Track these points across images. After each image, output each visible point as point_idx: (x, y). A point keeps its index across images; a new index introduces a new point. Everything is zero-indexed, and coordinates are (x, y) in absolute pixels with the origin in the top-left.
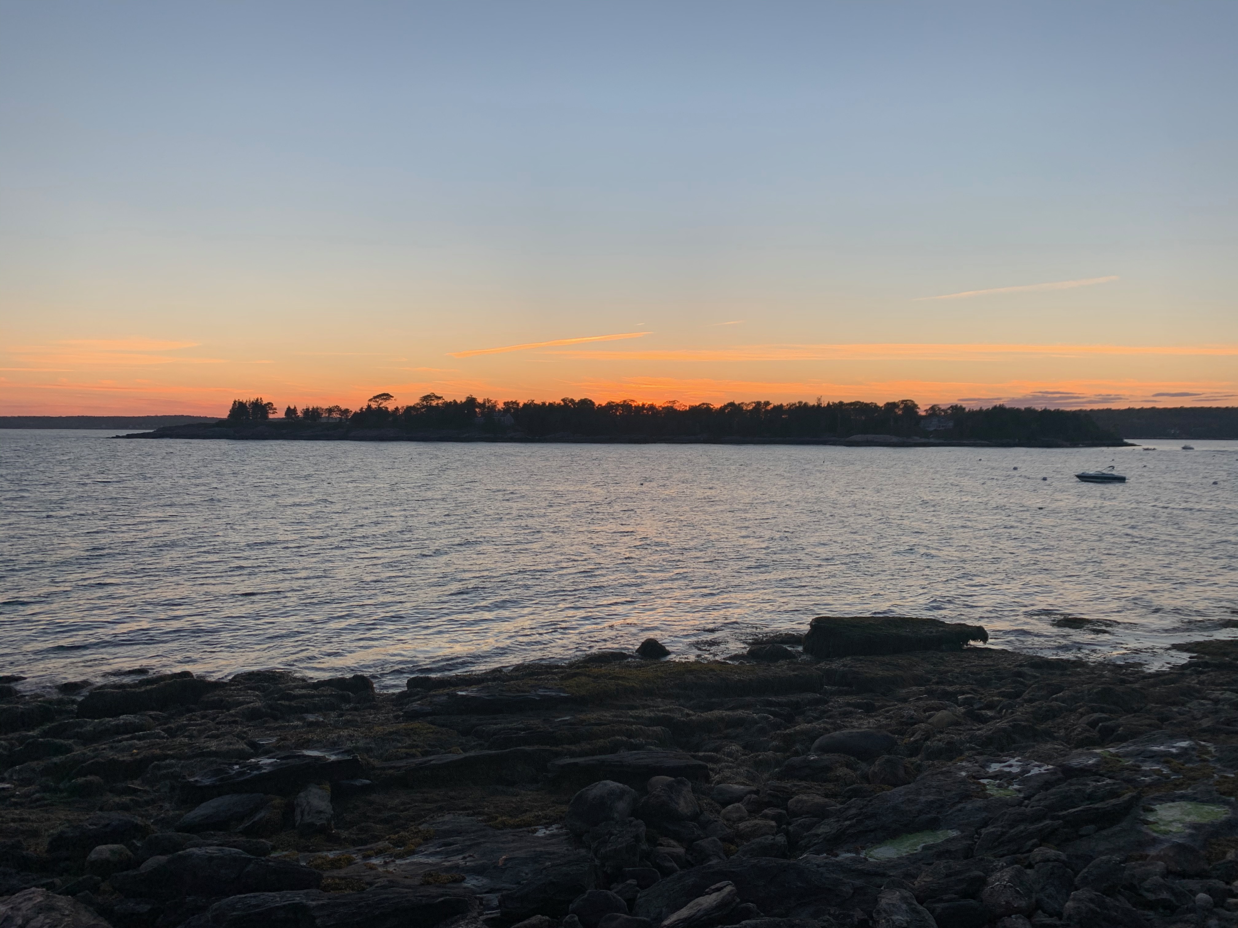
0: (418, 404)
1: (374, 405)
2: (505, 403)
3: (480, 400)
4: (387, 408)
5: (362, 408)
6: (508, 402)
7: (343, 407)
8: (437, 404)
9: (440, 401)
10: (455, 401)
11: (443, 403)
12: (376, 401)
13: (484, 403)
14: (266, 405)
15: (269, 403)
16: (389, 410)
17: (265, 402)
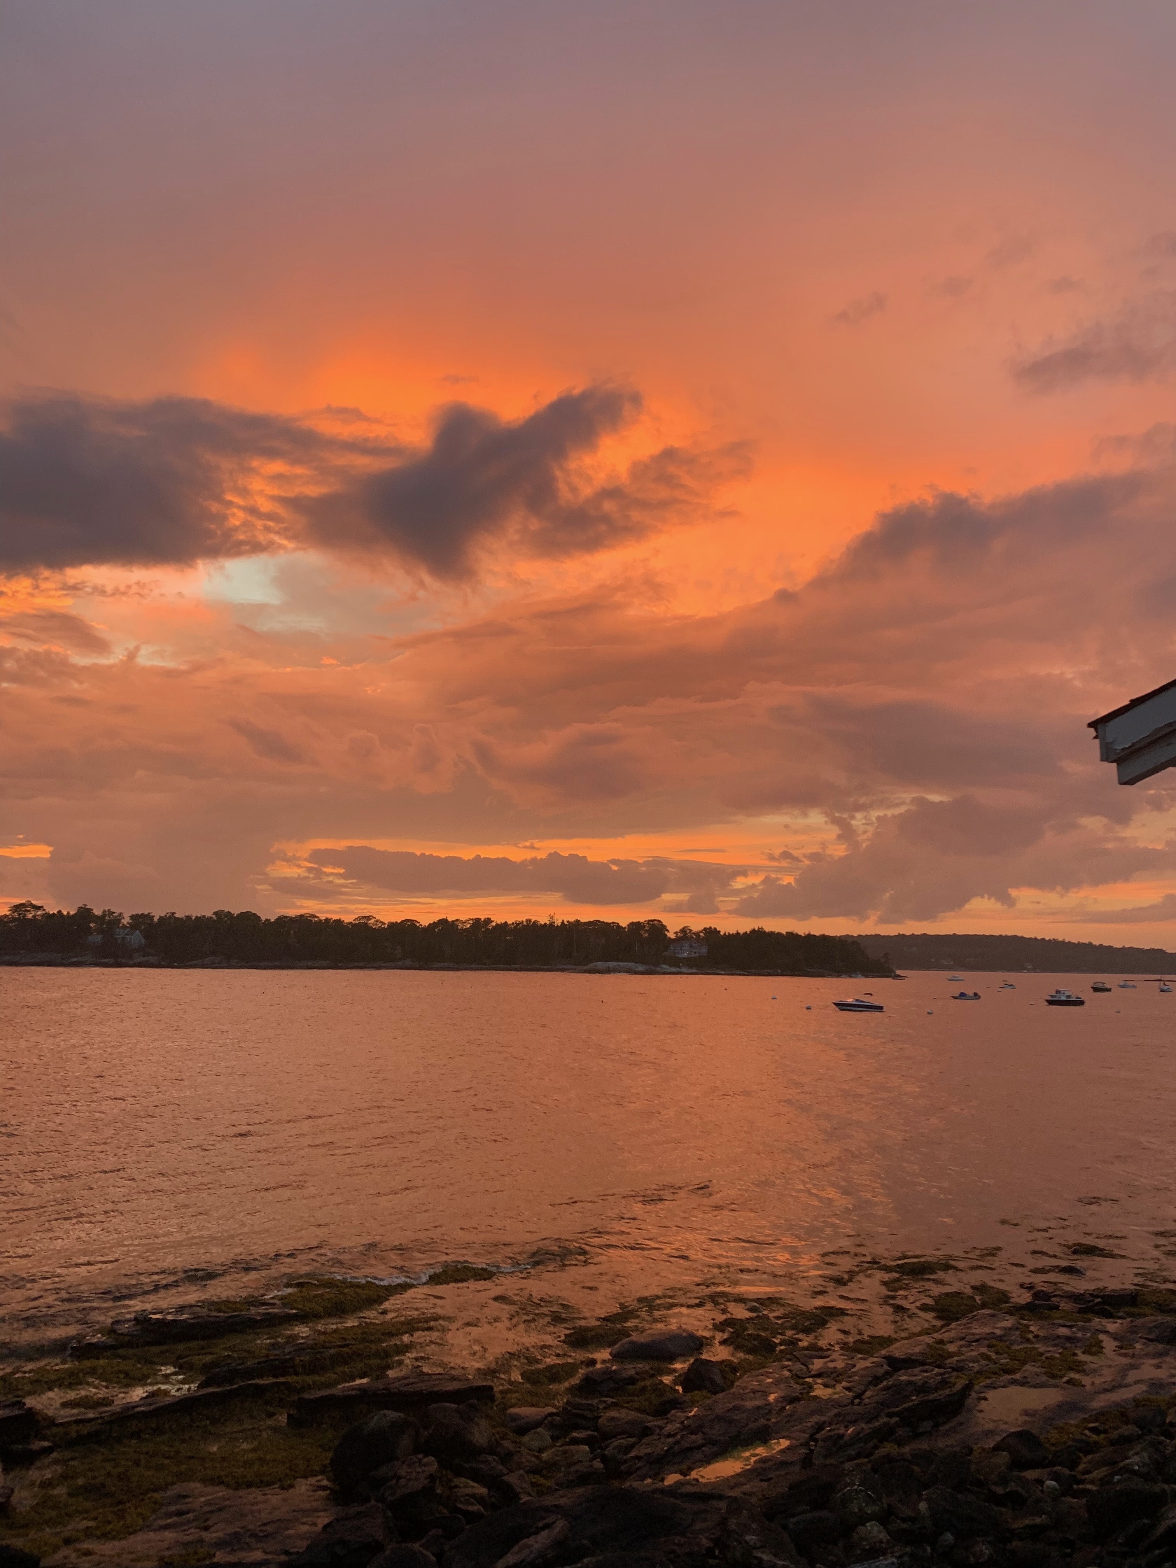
0: (6, 916)
2: (132, 917)
3: (97, 912)
6: (137, 915)
8: (34, 916)
11: (43, 915)
13: (104, 916)
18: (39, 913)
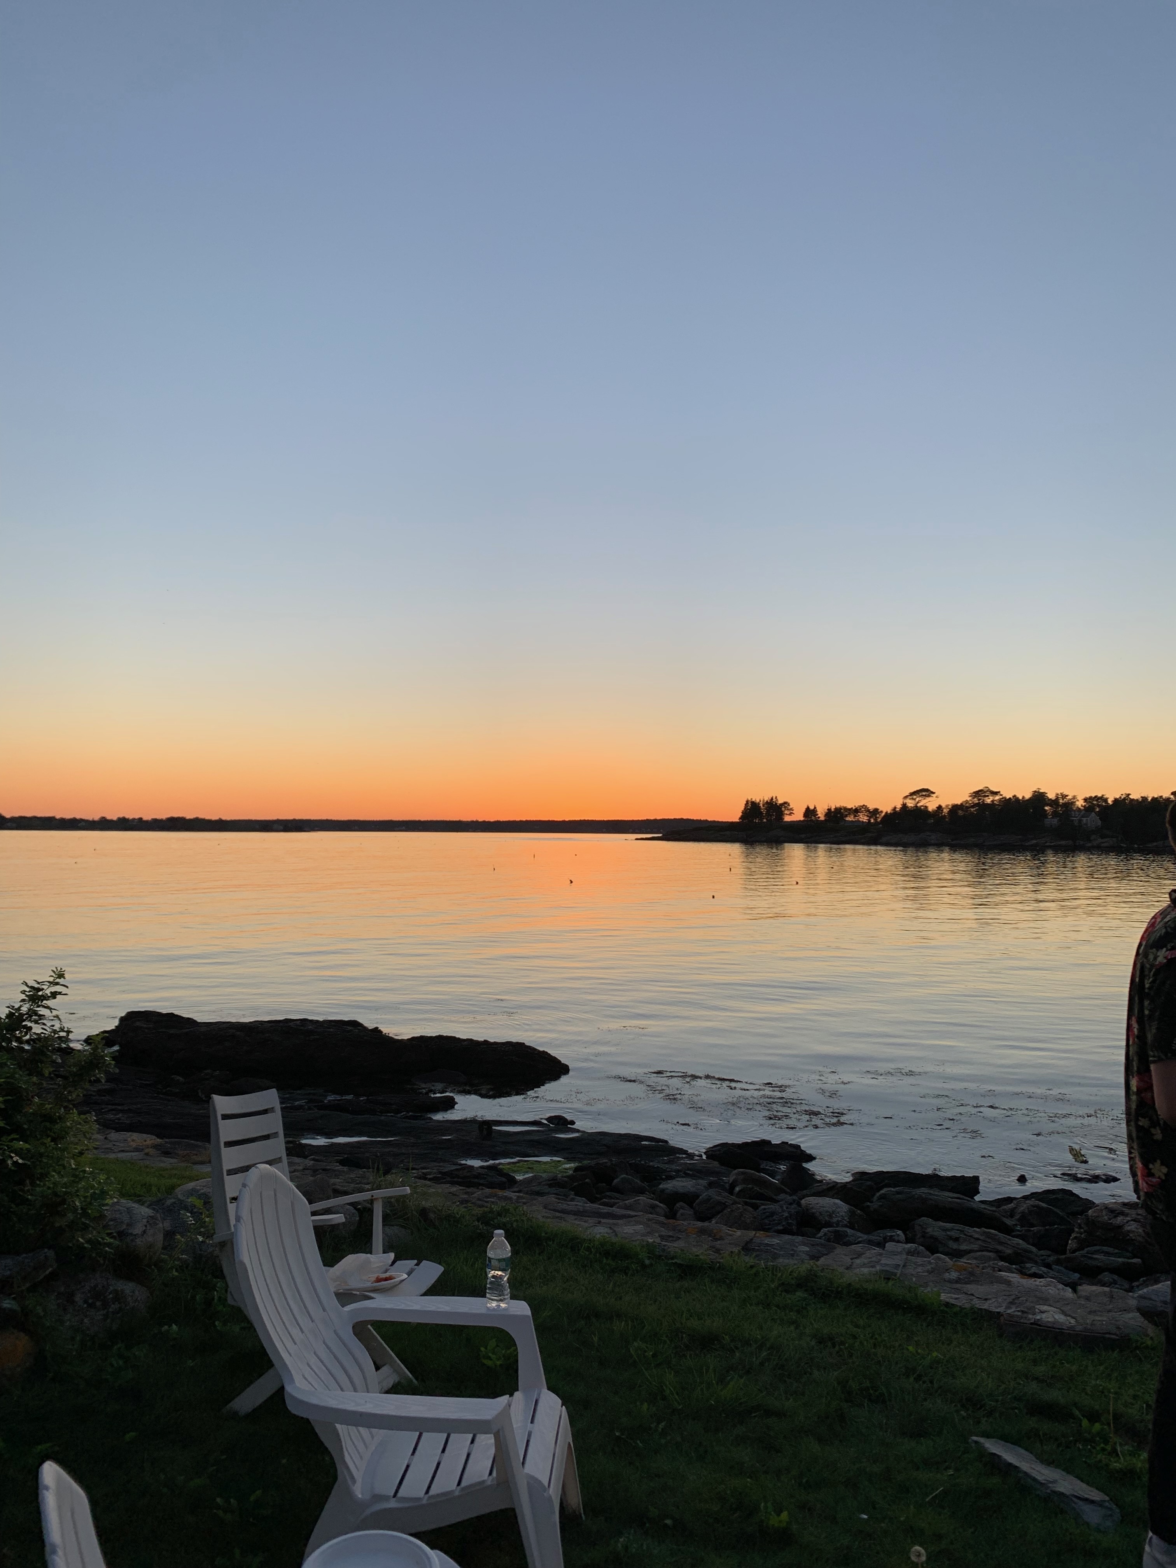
0: (967, 802)
1: (910, 804)
2: (1085, 800)
3: (1051, 796)
4: (926, 807)
5: (895, 808)
6: (1091, 798)
7: (871, 807)
8: (993, 801)
9: (997, 798)
10: (1014, 796)
11: (1000, 800)
12: (913, 799)
13: (1057, 798)
14: (782, 805)
15: (785, 803)
16: (930, 809)
17: (780, 801)
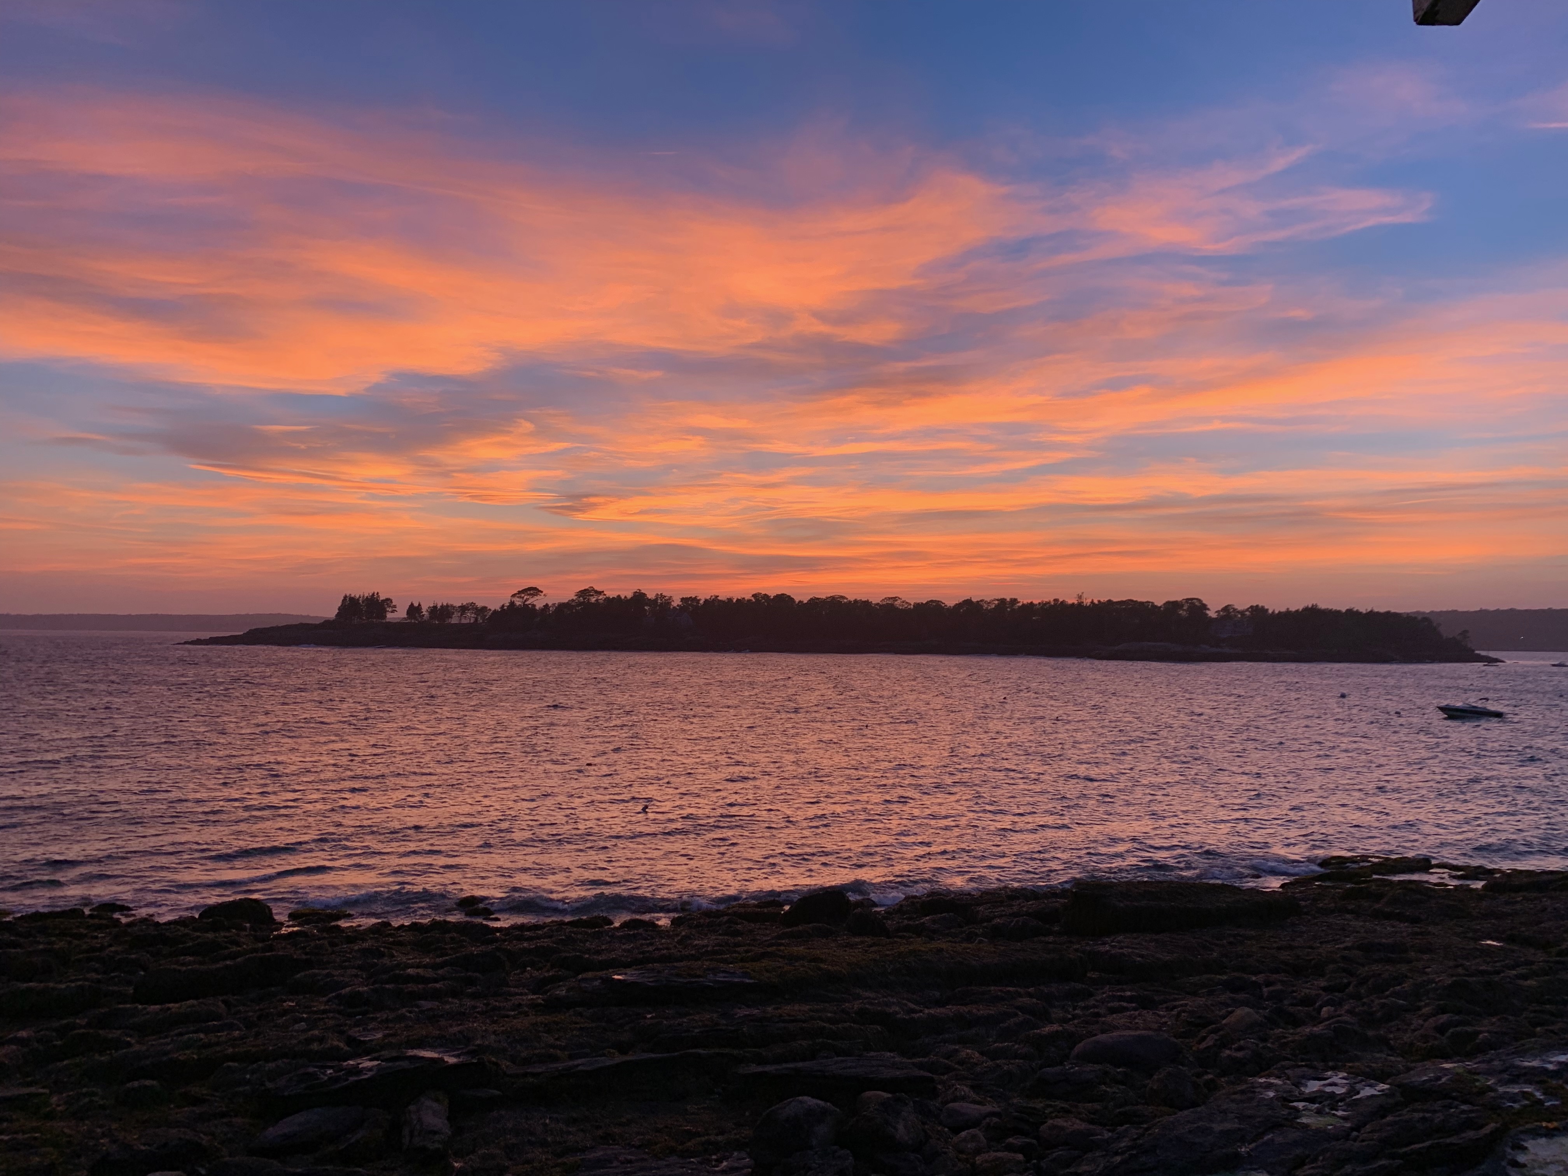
0: (573, 600)
1: (518, 602)
2: (682, 599)
3: (651, 596)
4: (534, 606)
5: (503, 606)
6: (686, 598)
7: (480, 604)
8: (597, 600)
11: (605, 600)
12: (521, 597)
13: (656, 599)
14: (384, 601)
15: (388, 599)
16: (537, 608)
17: (382, 597)
18: (601, 597)
